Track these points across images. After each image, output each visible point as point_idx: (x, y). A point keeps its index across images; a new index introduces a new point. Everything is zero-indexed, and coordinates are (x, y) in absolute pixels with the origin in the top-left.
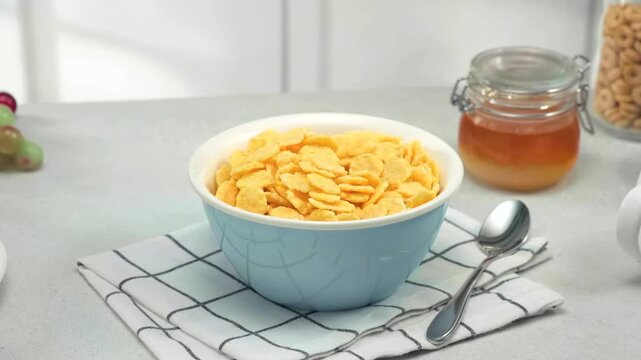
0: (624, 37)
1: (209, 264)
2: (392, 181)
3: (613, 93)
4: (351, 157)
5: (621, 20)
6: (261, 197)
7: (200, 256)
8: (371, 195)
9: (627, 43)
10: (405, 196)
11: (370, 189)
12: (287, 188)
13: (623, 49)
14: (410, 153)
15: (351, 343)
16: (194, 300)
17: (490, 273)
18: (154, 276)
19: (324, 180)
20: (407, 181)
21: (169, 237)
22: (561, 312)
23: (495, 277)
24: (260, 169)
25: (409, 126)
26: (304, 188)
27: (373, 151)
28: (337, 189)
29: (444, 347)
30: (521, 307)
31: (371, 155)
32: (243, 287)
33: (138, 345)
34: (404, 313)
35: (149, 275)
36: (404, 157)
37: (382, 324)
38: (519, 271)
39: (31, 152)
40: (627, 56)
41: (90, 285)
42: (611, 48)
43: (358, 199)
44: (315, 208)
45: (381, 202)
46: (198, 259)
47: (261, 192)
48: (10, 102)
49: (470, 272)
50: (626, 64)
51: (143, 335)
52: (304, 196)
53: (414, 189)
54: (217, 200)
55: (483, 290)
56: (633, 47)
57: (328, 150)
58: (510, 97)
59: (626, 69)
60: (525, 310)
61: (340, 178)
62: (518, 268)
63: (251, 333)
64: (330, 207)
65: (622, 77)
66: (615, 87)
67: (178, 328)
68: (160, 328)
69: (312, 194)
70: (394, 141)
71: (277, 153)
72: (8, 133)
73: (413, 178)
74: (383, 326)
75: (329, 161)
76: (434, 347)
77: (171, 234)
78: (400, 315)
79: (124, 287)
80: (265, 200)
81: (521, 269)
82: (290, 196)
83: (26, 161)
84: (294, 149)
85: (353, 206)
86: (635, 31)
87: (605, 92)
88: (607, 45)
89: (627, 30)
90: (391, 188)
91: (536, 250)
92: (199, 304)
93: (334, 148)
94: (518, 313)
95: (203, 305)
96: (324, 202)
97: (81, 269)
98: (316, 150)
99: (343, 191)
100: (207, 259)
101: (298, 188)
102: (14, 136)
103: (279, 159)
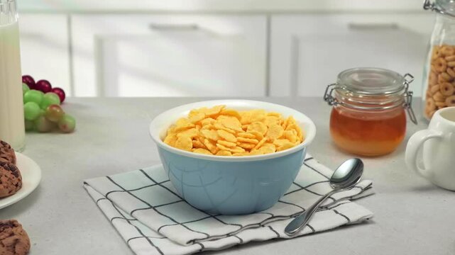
0: (441, 65)
1: (164, 187)
2: (271, 138)
3: (435, 101)
4: (249, 124)
5: (439, 54)
6: (189, 142)
7: (158, 182)
8: (256, 144)
9: (442, 69)
10: (277, 146)
11: (256, 141)
12: (205, 138)
13: (440, 73)
14: (285, 123)
15: (238, 231)
16: (149, 205)
17: (332, 198)
18: (128, 192)
19: (228, 134)
20: (280, 138)
21: (142, 171)
22: (372, 222)
23: (335, 201)
24: (192, 128)
25: (291, 109)
26: (215, 138)
27: (263, 120)
28: (235, 140)
29: (294, 238)
30: (347, 218)
31: (260, 123)
32: (180, 200)
33: (110, 227)
34: (273, 217)
35: (125, 191)
36: (281, 125)
37: (259, 222)
38: (352, 199)
39: (69, 121)
40: (443, 78)
41: (89, 195)
42: (433, 72)
43: (248, 146)
44: (220, 150)
45: (262, 148)
46: (157, 184)
47: (190, 140)
48: (61, 93)
49: (319, 198)
50: (442, 82)
51: (114, 221)
52: (214, 142)
53: (282, 143)
54: (165, 144)
55: (326, 208)
56: (446, 72)
57: (234, 119)
58: (361, 96)
59: (442, 86)
60: (348, 219)
61: (239, 134)
62: (351, 197)
63: (178, 223)
64: (229, 149)
65: (439, 90)
66: (435, 97)
67: (136, 220)
68: (125, 219)
69: (219, 141)
70: (276, 116)
71: (203, 119)
72: (54, 109)
73: (284, 137)
74: (259, 224)
75: (234, 124)
76: (288, 237)
77: (144, 169)
78: (270, 218)
79: (109, 196)
80: (192, 145)
81: (353, 198)
82: (206, 142)
83: (65, 127)
84: (214, 117)
85: (244, 150)
86: (447, 61)
87: (430, 100)
88: (432, 71)
89: (442, 61)
90: (269, 142)
91: (364, 188)
92: (151, 207)
93: (239, 118)
94: (344, 221)
95: (154, 208)
96: (226, 146)
97: (85, 186)
98: (226, 117)
99: (239, 141)
100: (163, 184)
101: (211, 138)
102: (58, 111)
103: (203, 122)
